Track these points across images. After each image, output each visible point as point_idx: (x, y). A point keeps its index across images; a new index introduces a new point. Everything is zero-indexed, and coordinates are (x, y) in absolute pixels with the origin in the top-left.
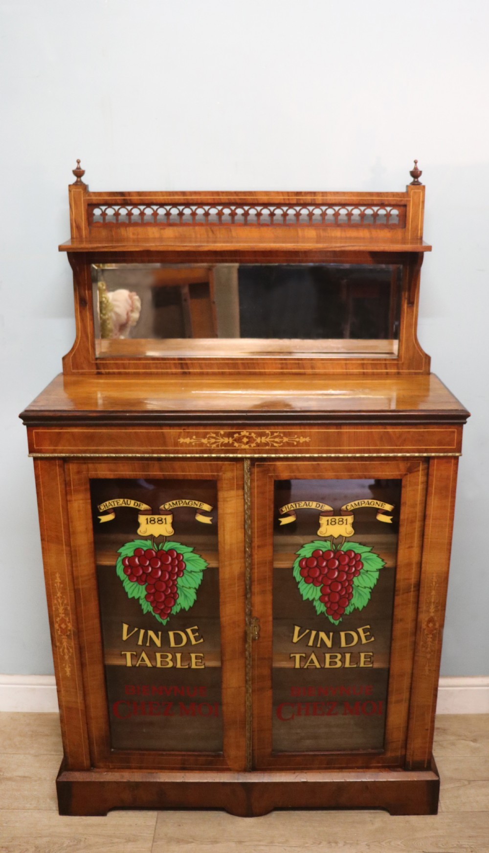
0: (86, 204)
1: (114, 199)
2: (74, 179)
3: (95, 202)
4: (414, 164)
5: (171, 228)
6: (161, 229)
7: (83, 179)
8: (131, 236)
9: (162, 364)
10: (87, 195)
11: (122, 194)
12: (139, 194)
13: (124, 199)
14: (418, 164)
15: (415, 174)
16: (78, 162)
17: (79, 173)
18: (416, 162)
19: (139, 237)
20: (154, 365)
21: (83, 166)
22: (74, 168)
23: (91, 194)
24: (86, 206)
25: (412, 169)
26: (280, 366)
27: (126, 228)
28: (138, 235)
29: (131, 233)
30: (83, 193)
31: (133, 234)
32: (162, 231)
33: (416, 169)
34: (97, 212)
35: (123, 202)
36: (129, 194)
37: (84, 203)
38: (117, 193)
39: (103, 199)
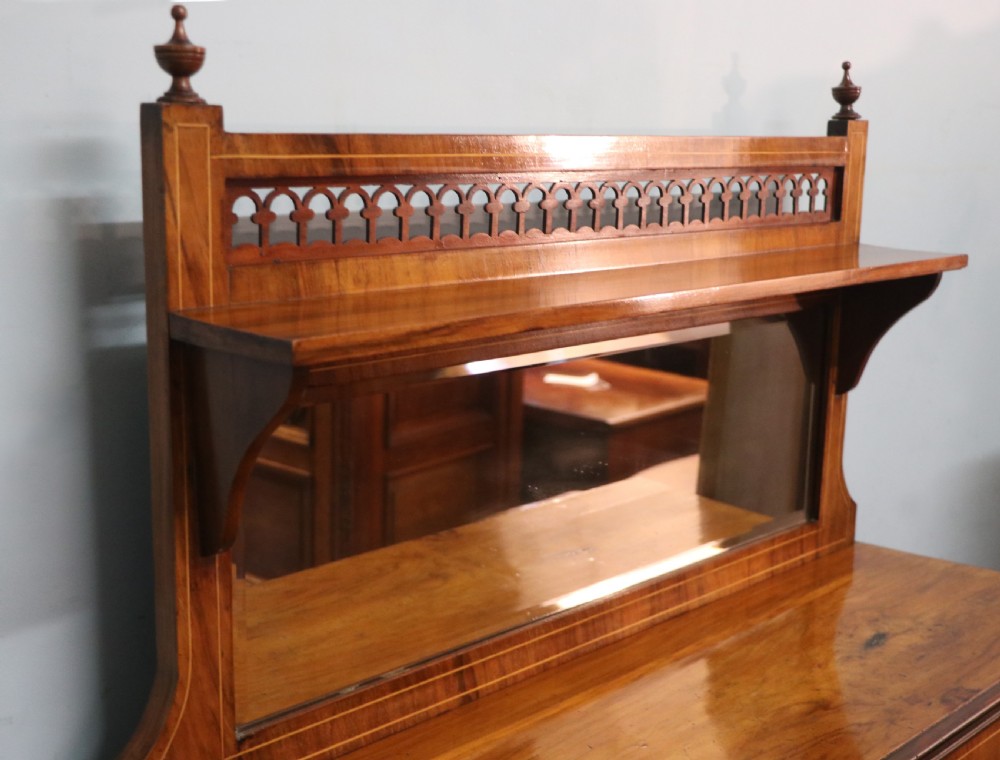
0: (222, 180)
1: (305, 160)
2: (160, 82)
3: (248, 171)
4: (842, 71)
6: (426, 259)
7: (201, 84)
8: (351, 290)
9: (416, 694)
10: (224, 148)
11: (329, 142)
12: (376, 141)
13: (336, 162)
14: (850, 71)
15: (846, 94)
16: (178, 14)
17: (179, 59)
18: (846, 67)
20: (397, 704)
21: (195, 34)
22: (164, 37)
23: (239, 142)
24: (222, 188)
25: (837, 82)
26: (647, 607)
27: (336, 262)
28: (368, 282)
29: (350, 279)
30: (213, 136)
31: (357, 281)
32: (429, 265)
33: (846, 81)
34: (244, 207)
35: (330, 170)
36: (349, 139)
37: (215, 175)
38: (314, 137)
39: (273, 160)
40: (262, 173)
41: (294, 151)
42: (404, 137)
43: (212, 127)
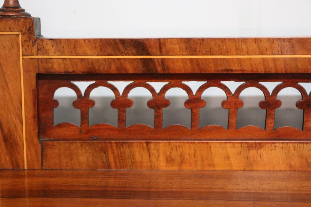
0: (34, 75)
1: (114, 60)
3: (57, 68)
5: (279, 144)
6: (250, 147)
8: (162, 167)
10: (35, 50)
13: (146, 62)
19: (186, 168)
23: (48, 46)
24: (34, 81)
27: (147, 142)
28: (182, 162)
29: (162, 158)
31: (169, 160)
32: (253, 153)
35: (140, 69)
37: (26, 71)
38: (123, 41)
39: (82, 60)
40: (71, 70)
41: (103, 52)
42: (223, 40)
43: (23, 34)
